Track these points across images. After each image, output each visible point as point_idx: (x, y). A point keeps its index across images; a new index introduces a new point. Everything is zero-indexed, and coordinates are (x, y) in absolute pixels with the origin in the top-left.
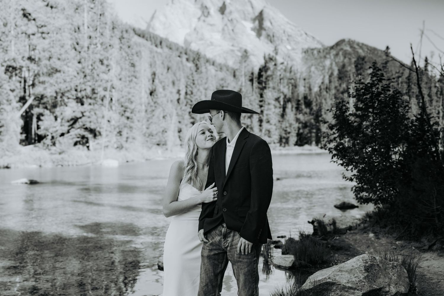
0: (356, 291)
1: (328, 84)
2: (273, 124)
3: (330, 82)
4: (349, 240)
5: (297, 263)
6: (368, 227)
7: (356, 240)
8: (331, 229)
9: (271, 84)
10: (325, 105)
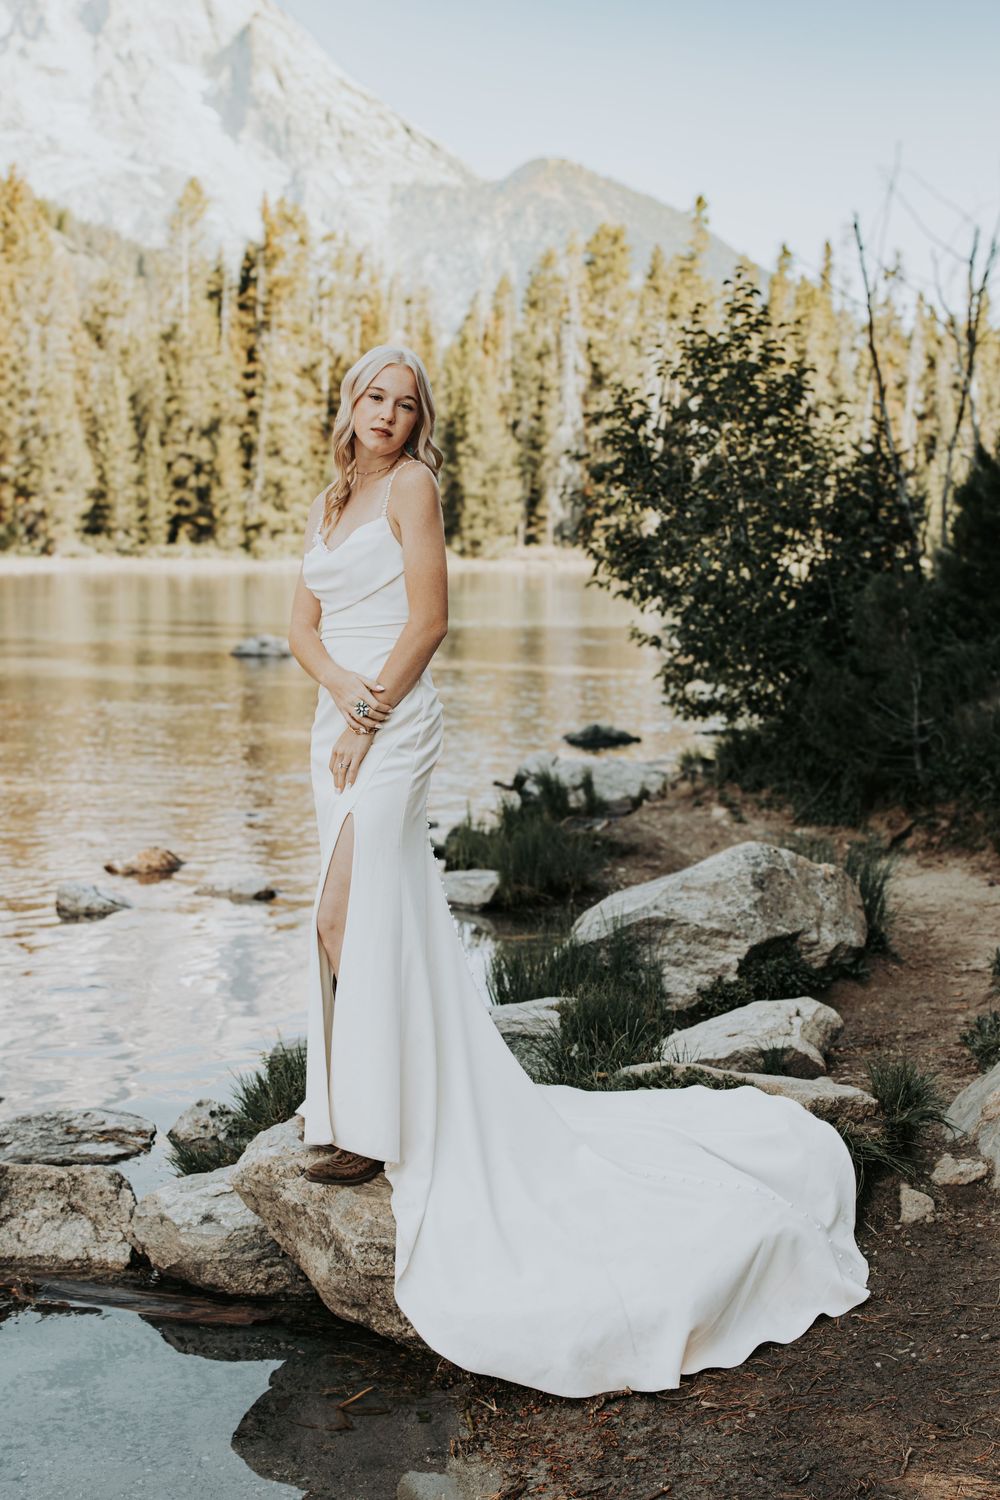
0: (732, 941)
1: (492, 324)
2: (294, 460)
3: (498, 314)
4: (654, 826)
5: (508, 893)
6: (705, 788)
7: (673, 827)
8: (578, 800)
9: (285, 313)
10: (479, 400)
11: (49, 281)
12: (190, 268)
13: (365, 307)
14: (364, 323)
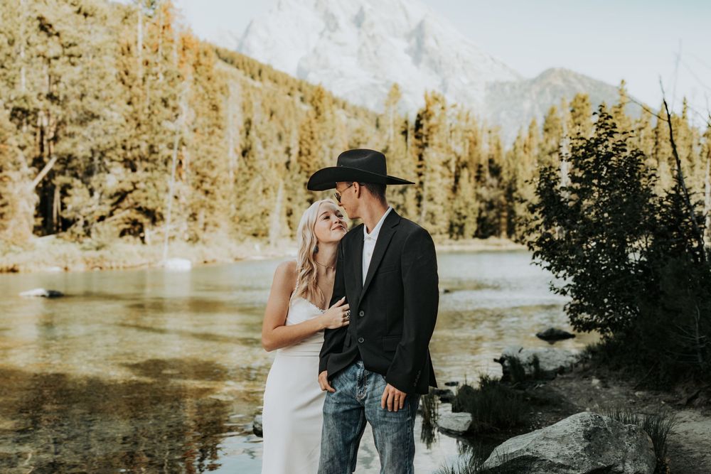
0: (571, 471)
1: (528, 140)
2: (440, 202)
3: (531, 136)
4: (560, 388)
5: (477, 426)
6: (590, 368)
7: (570, 389)
8: (530, 371)
9: (435, 139)
10: (522, 173)
11: (334, 130)
12: (394, 122)
13: (471, 135)
14: (470, 141)
